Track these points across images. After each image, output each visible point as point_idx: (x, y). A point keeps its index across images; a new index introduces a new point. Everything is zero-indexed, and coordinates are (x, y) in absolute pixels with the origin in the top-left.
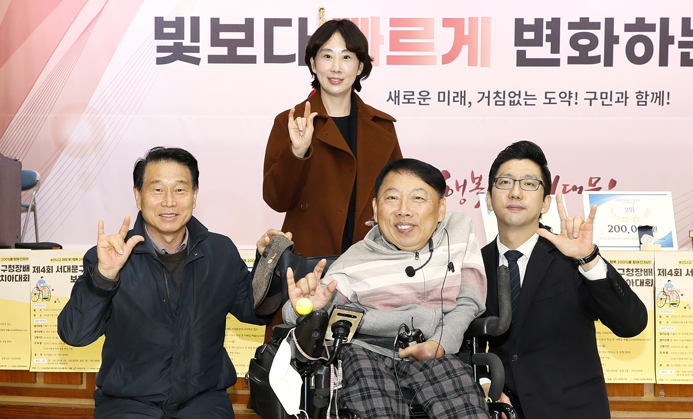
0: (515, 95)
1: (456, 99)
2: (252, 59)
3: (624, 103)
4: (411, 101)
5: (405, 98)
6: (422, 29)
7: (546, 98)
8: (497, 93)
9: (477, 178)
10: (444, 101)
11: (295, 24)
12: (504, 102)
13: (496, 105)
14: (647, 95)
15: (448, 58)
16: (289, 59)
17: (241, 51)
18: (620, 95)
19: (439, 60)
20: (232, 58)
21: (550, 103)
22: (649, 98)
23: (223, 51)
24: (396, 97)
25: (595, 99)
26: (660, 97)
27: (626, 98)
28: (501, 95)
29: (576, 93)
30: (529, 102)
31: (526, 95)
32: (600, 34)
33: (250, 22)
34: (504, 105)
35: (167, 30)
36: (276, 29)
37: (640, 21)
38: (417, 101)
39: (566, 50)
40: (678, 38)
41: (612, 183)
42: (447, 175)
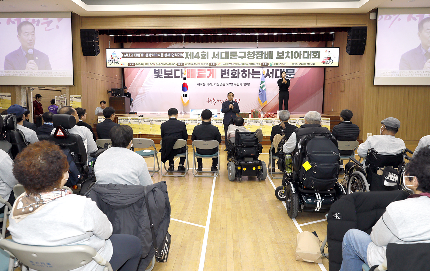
0: (221, 84)
1: (210, 85)
2: (172, 77)
5: (201, 84)
7: (227, 84)
8: (218, 83)
9: (214, 99)
10: (208, 85)
11: (180, 70)
12: (219, 85)
15: (208, 77)
16: (179, 77)
17: (170, 76)
18: (241, 84)
19: (207, 77)
20: (169, 77)
22: (246, 84)
23: (167, 76)
24: (199, 84)
25: (236, 84)
26: (248, 84)
29: (232, 83)
31: (223, 84)
32: (237, 72)
33: (172, 70)
35: (156, 72)
36: (177, 71)
37: (244, 70)
38: (203, 85)
39: (231, 75)
40: (251, 73)
41: (240, 100)
42: (209, 99)
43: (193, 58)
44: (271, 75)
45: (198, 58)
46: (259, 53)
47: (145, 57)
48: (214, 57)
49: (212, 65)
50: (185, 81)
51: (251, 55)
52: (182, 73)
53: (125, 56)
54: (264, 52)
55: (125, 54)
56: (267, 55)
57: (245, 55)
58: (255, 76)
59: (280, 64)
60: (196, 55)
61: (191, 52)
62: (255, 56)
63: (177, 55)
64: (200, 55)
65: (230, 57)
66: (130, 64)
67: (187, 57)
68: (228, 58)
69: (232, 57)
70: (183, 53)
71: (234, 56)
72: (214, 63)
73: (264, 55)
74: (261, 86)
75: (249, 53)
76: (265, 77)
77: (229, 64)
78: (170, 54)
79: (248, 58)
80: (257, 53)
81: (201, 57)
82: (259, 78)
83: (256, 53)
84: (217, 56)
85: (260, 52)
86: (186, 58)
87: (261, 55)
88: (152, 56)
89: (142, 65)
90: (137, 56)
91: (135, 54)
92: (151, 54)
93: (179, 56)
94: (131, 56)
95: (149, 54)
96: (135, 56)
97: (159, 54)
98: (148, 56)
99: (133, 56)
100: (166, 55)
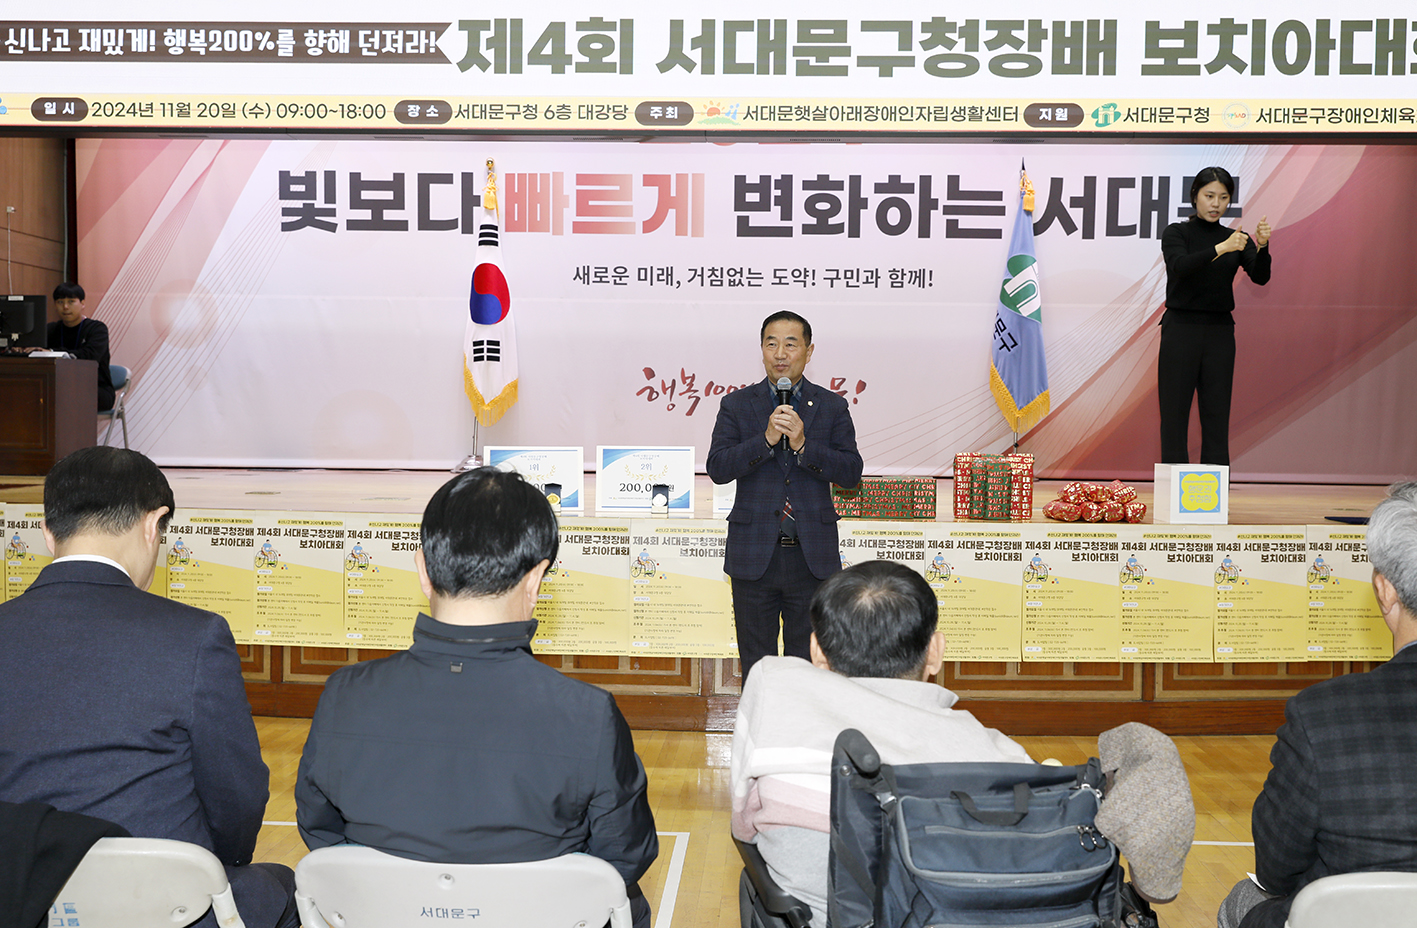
0: (736, 273)
1: (661, 277)
2: (402, 226)
3: (874, 284)
4: (604, 279)
5: (596, 276)
6: (617, 188)
7: (775, 277)
8: (713, 270)
9: (688, 378)
10: (646, 279)
11: (458, 180)
12: (722, 281)
13: (712, 285)
14: (903, 274)
15: (650, 226)
16: (450, 225)
17: (389, 215)
18: (869, 274)
19: (640, 227)
20: (377, 224)
21: (780, 283)
22: (907, 278)
23: (366, 215)
24: (584, 274)
25: (837, 278)
26: (920, 277)
27: (877, 277)
28: (718, 273)
29: (814, 271)
30: (753, 282)
31: (750, 273)
32: (843, 196)
33: (399, 178)
34: (722, 285)
35: (294, 188)
36: (433, 187)
37: (895, 179)
38: (612, 280)
39: (800, 217)
40: (943, 201)
41: (861, 386)
42: (650, 373)
43: (517, 69)
44: (1077, 215)
45: (558, 69)
46: (1015, 33)
47: (161, 54)
48: (675, 58)
49: (663, 120)
50: (487, 255)
51: (951, 44)
52: (470, 200)
53: (11, 50)
54: (1047, 25)
55: (12, 31)
56: (1067, 51)
57: (905, 43)
58: (966, 222)
59: (1166, 114)
60: (541, 43)
61: (500, 23)
62: (984, 56)
63: (399, 45)
64: (571, 47)
65: (791, 62)
66: (50, 109)
67: (472, 59)
68: (781, 69)
69: (813, 61)
70: (440, 28)
71: (823, 55)
72: (673, 104)
73: (1047, 45)
74: (1009, 288)
75: (938, 29)
76: (1039, 228)
77: (784, 112)
78: (345, 37)
79: (931, 67)
80: (993, 34)
81: (578, 58)
82: (996, 234)
84: (696, 56)
85: (1019, 25)
86: (464, 66)
87: (1025, 46)
88: (211, 49)
89: (134, 113)
90: (99, 50)
91: (89, 35)
92: (202, 32)
93: (416, 51)
94: (54, 49)
95: (192, 32)
96: (89, 45)
97: (268, 34)
98: (184, 45)
99: (69, 50)
100: (317, 38)
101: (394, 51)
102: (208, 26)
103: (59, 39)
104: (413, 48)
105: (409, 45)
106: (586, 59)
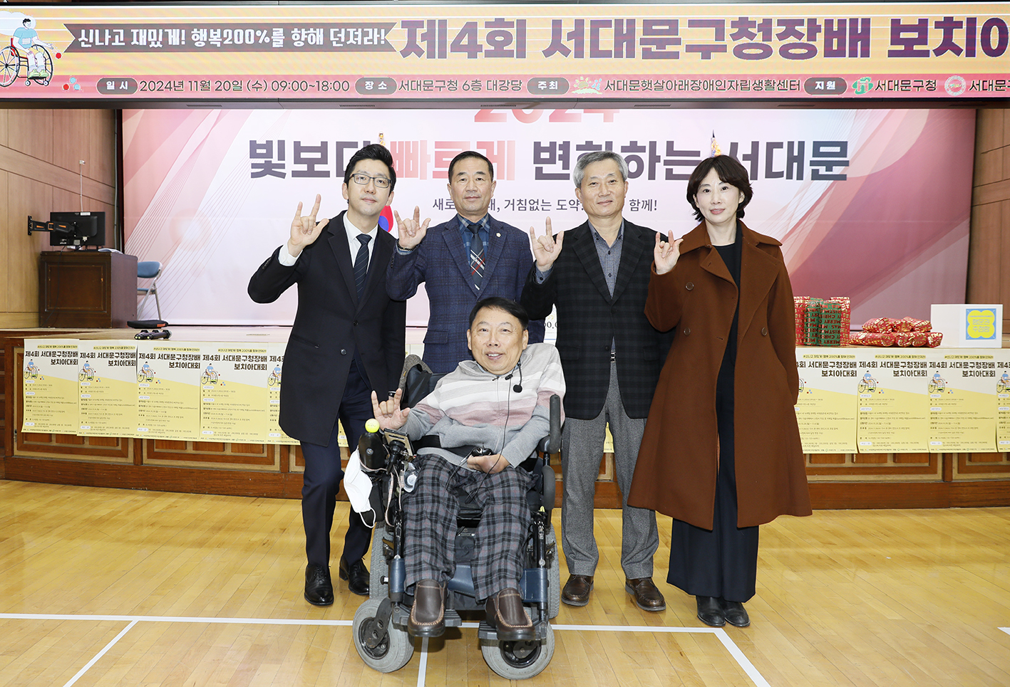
0: (534, 202)
2: (326, 174)
5: (447, 205)
7: (559, 205)
8: (520, 200)
12: (525, 208)
13: (519, 210)
14: (638, 203)
17: (318, 168)
20: (311, 173)
21: (562, 209)
22: (641, 205)
23: (304, 167)
24: (440, 204)
26: (648, 204)
28: (523, 203)
30: (545, 208)
31: (543, 202)
33: (324, 144)
34: (527, 210)
35: (259, 151)
37: (634, 144)
40: (664, 157)
43: (443, 55)
45: (473, 55)
46: (797, 28)
47: (189, 46)
48: (556, 47)
49: (547, 90)
53: (83, 45)
54: (821, 22)
55: (83, 31)
56: (835, 41)
57: (720, 35)
59: (906, 84)
60: (460, 36)
61: (431, 23)
62: (776, 44)
63: (359, 39)
64: (482, 40)
65: (639, 49)
66: (110, 86)
67: (411, 48)
68: (631, 54)
69: (654, 48)
70: (388, 27)
71: (661, 44)
72: (554, 79)
73: (820, 36)
75: (743, 26)
77: (634, 84)
78: (320, 32)
79: (738, 52)
80: (783, 28)
81: (487, 47)
83: (777, 29)
84: (570, 45)
85: (801, 22)
86: (405, 53)
87: (806, 36)
88: (225, 43)
89: (170, 88)
90: (145, 44)
91: (138, 33)
92: (219, 30)
93: (371, 43)
94: (113, 44)
95: (212, 31)
96: (138, 41)
97: (265, 32)
98: (205, 40)
99: (124, 44)
100: (300, 34)
101: (355, 43)
102: (223, 26)
103: (117, 37)
104: (368, 41)
105: (366, 39)
106: (493, 48)
